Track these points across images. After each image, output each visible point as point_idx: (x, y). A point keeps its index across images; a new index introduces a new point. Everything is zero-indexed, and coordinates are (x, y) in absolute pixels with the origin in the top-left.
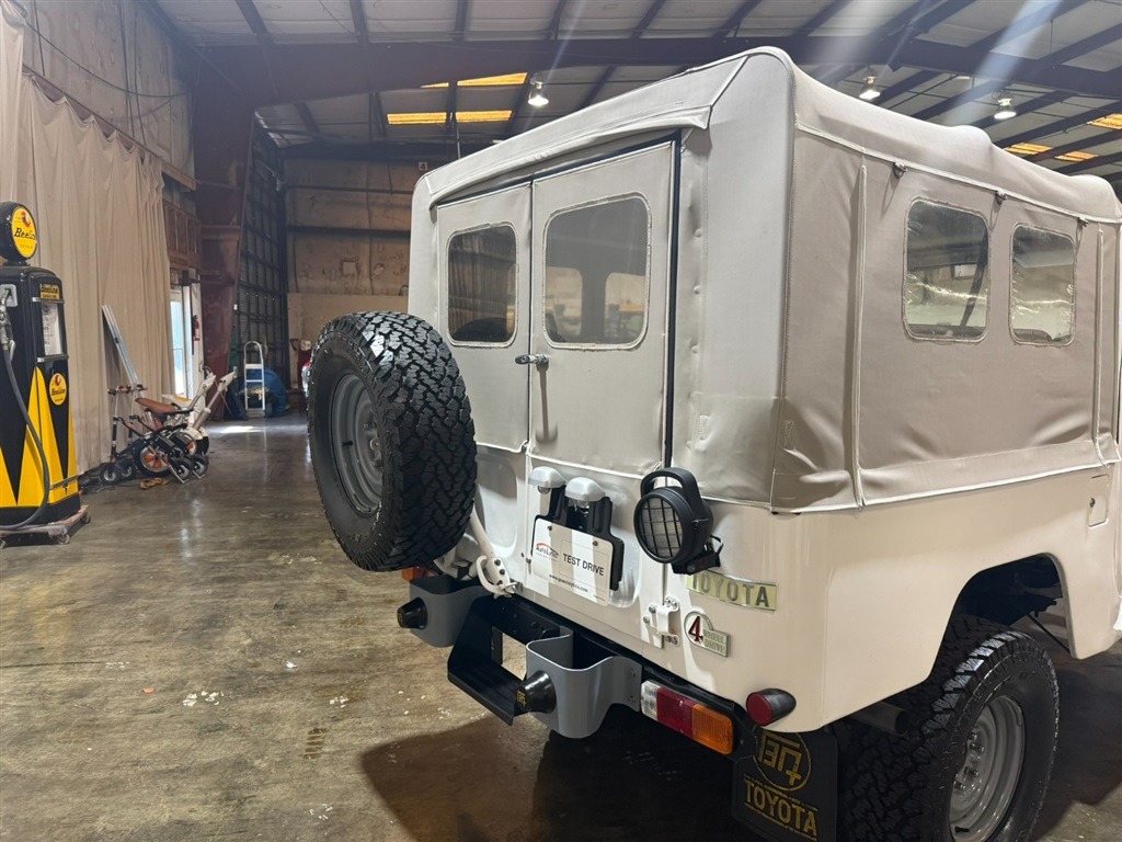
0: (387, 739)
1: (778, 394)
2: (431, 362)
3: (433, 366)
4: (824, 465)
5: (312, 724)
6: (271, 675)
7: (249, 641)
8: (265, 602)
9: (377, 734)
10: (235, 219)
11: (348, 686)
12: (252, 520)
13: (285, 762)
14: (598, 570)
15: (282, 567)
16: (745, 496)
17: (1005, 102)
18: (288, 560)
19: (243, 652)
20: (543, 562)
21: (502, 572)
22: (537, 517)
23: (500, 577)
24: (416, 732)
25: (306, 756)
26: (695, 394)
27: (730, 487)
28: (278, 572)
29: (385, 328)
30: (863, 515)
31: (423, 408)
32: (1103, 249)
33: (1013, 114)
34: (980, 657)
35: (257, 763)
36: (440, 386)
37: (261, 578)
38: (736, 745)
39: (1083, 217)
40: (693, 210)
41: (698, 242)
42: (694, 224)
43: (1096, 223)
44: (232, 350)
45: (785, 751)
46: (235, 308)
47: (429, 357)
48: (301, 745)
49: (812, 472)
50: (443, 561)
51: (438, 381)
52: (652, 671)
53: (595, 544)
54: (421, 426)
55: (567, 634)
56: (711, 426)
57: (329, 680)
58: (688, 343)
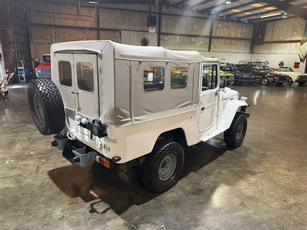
0: (55, 168)
1: (114, 106)
3: (54, 93)
4: (125, 117)
5: (37, 166)
6: (27, 155)
7: (22, 148)
8: (26, 138)
9: (52, 167)
11: (46, 157)
12: (22, 115)
13: (30, 174)
14: (89, 136)
15: (30, 128)
16: (111, 124)
18: (32, 126)
19: (20, 150)
20: (79, 134)
21: (73, 135)
22: (78, 125)
24: (61, 166)
25: (35, 173)
26: (103, 104)
27: (109, 122)
28: (29, 130)
29: (42, 84)
30: (134, 125)
31: (51, 103)
32: (195, 68)
33: (230, 2)
34: (164, 147)
35: (24, 175)
36: (55, 97)
37: (24, 131)
39: (190, 62)
40: (100, 69)
41: (102, 75)
42: (101, 72)
43: (193, 63)
45: (124, 166)
46: (13, 50)
48: (34, 170)
49: (123, 119)
50: (61, 132)
52: (99, 154)
53: (88, 131)
54: (51, 107)
55: (85, 147)
56: (105, 111)
57: (42, 156)
58: (101, 94)
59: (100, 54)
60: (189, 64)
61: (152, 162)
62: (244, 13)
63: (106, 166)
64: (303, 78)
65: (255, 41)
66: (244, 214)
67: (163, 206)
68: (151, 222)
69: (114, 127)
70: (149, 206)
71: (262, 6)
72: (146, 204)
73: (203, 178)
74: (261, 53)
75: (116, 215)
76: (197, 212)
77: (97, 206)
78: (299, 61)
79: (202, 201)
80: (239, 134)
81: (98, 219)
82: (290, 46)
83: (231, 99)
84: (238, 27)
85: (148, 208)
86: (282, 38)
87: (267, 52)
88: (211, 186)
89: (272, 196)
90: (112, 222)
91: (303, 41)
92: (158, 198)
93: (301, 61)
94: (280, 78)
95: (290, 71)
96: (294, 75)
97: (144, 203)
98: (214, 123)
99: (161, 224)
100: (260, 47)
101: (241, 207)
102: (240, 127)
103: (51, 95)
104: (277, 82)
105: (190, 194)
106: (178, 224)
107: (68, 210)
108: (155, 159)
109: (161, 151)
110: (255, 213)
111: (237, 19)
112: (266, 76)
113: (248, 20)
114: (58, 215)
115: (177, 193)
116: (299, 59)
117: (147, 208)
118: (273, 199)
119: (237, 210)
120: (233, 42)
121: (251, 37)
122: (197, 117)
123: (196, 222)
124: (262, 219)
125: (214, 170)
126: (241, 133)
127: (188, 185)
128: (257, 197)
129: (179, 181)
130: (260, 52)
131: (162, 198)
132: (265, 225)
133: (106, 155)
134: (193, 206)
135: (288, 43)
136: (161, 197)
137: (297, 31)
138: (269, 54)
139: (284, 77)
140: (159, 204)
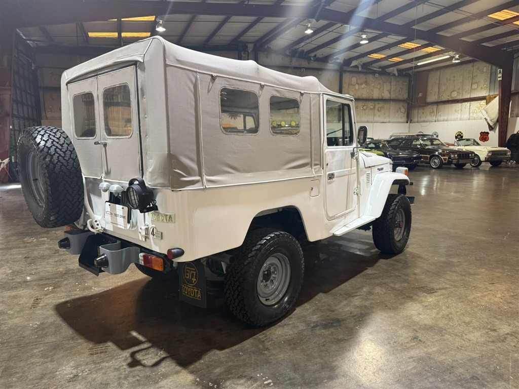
0: (68, 299)
1: (168, 151)
2: (61, 145)
3: (62, 147)
4: (189, 174)
5: (35, 297)
6: (19, 283)
7: (11, 271)
8: (21, 256)
9: (63, 298)
10: (8, 84)
11: (54, 283)
12: (18, 225)
13: (21, 311)
14: (124, 217)
15: (30, 243)
16: (163, 186)
17: (364, 36)
18: (34, 240)
19: (7, 275)
20: (108, 217)
21: (98, 225)
22: (106, 202)
23: (97, 226)
24: (81, 296)
25: (31, 308)
26: (148, 152)
27: (159, 183)
28: (28, 245)
29: (42, 133)
30: (207, 191)
31: (57, 162)
32: (313, 103)
33: (367, 42)
34: (265, 239)
35: (9, 312)
36: (65, 154)
37: (19, 248)
38: (165, 268)
40: (141, 89)
41: (145, 100)
42: (143, 95)
43: (310, 93)
44: (10, 148)
45: (192, 272)
46: (11, 127)
47: (61, 143)
48: (29, 305)
49: (185, 177)
50: (78, 224)
51: (64, 152)
52: (143, 249)
53: (123, 208)
54: (57, 169)
55: (118, 242)
56: (152, 163)
57: (46, 282)
58: (145, 135)
59: (140, 62)
60: (302, 94)
61: (244, 266)
62: (390, 60)
63: (156, 268)
64: (498, 154)
65: (412, 102)
66: (421, 355)
67: (267, 349)
68: (245, 377)
69: (168, 191)
70: (242, 350)
71: (418, 47)
72: (236, 347)
73: (341, 302)
74: (424, 122)
75: (178, 368)
76: (333, 355)
77: (143, 356)
78: (487, 130)
79: (340, 337)
80: (399, 231)
81: (144, 376)
82: (470, 106)
83: (379, 170)
84: (384, 82)
85: (240, 353)
86: (455, 95)
87: (434, 118)
88: (355, 313)
89: (467, 324)
90: (170, 380)
91: (490, 98)
92: (260, 336)
93: (491, 129)
94: (459, 155)
95: (474, 145)
96: (482, 151)
97: (232, 346)
98: (354, 206)
99: (264, 379)
100: (421, 111)
101: (414, 344)
102: (400, 218)
104: (455, 162)
105: (318, 328)
106: (297, 376)
107: (87, 364)
108: (249, 259)
109: (259, 246)
110: (440, 352)
111: (380, 70)
112: (437, 153)
113: (399, 71)
114: (66, 374)
115: (294, 327)
116: (488, 125)
117: (239, 354)
118: (471, 328)
119: (407, 349)
120: (377, 106)
121: (406, 96)
122: (322, 190)
123: (330, 371)
124: (454, 361)
125: (359, 288)
126: (403, 229)
127: (314, 313)
128: (441, 326)
129: (297, 309)
130: (422, 119)
131: (265, 337)
132: (461, 370)
133: (156, 249)
134: (324, 345)
135: (466, 103)
136: (264, 334)
137: (478, 83)
138: (438, 121)
139: (466, 154)
140: (261, 346)
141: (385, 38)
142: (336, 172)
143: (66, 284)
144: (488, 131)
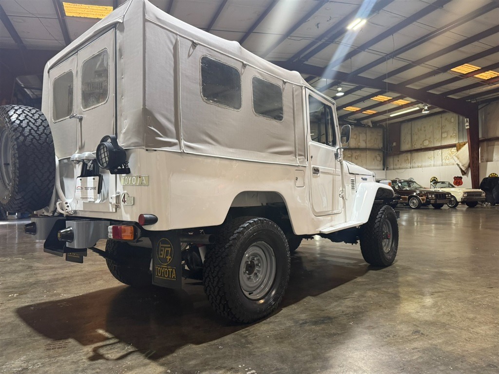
1: (143, 106)
2: (35, 120)
4: (166, 135)
9: (27, 303)
11: (20, 291)
14: (94, 188)
15: (4, 261)
16: (137, 145)
17: (340, 89)
18: (8, 259)
20: (78, 193)
21: (68, 206)
22: (78, 177)
23: (67, 208)
26: (123, 114)
27: (132, 143)
31: (29, 135)
32: (295, 93)
33: (343, 94)
34: (248, 223)
38: (134, 236)
39: (285, 80)
40: (120, 50)
41: (122, 60)
42: (121, 55)
43: (292, 84)
45: (166, 249)
47: (35, 118)
49: (161, 137)
51: (37, 127)
53: (94, 179)
56: (126, 124)
58: (120, 96)
59: (120, 22)
60: (285, 83)
61: (225, 249)
62: (364, 112)
63: (126, 237)
64: (473, 195)
65: (387, 150)
66: (426, 346)
67: (251, 343)
68: (224, 368)
69: (142, 151)
70: (221, 344)
71: (389, 100)
72: (216, 341)
73: (331, 303)
74: (400, 169)
75: (147, 361)
76: (326, 347)
77: (107, 350)
78: (460, 175)
79: (333, 331)
80: (387, 243)
81: (106, 369)
82: (442, 153)
83: (363, 179)
84: (360, 133)
85: (220, 347)
86: (427, 144)
87: (409, 165)
88: (348, 312)
89: (472, 320)
90: (136, 372)
91: (460, 145)
92: (243, 332)
93: (463, 173)
94: (436, 196)
95: (449, 187)
96: (458, 193)
97: (211, 340)
98: (340, 208)
99: (247, 369)
100: (396, 159)
101: (416, 337)
102: (387, 230)
103: (32, 130)
104: (432, 202)
105: (308, 324)
106: (285, 366)
107: (41, 358)
108: (231, 242)
109: (242, 229)
110: (446, 343)
111: (356, 122)
112: (415, 194)
113: (373, 122)
114: (14, 368)
115: (281, 324)
116: (460, 171)
117: (218, 348)
118: (476, 323)
119: (410, 341)
120: (354, 155)
121: (381, 146)
122: (307, 181)
123: (325, 363)
124: (465, 351)
125: (350, 292)
126: (391, 240)
127: (302, 312)
128: (443, 321)
129: (283, 309)
130: (398, 167)
131: (248, 332)
132: (474, 359)
134: (315, 339)
135: (438, 151)
136: (247, 330)
137: (447, 132)
138: (413, 168)
139: (442, 195)
140: (243, 340)
141: (359, 91)
142: (321, 168)
143: (34, 292)
144: (462, 176)
